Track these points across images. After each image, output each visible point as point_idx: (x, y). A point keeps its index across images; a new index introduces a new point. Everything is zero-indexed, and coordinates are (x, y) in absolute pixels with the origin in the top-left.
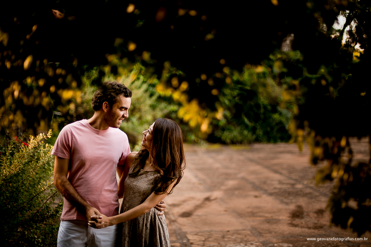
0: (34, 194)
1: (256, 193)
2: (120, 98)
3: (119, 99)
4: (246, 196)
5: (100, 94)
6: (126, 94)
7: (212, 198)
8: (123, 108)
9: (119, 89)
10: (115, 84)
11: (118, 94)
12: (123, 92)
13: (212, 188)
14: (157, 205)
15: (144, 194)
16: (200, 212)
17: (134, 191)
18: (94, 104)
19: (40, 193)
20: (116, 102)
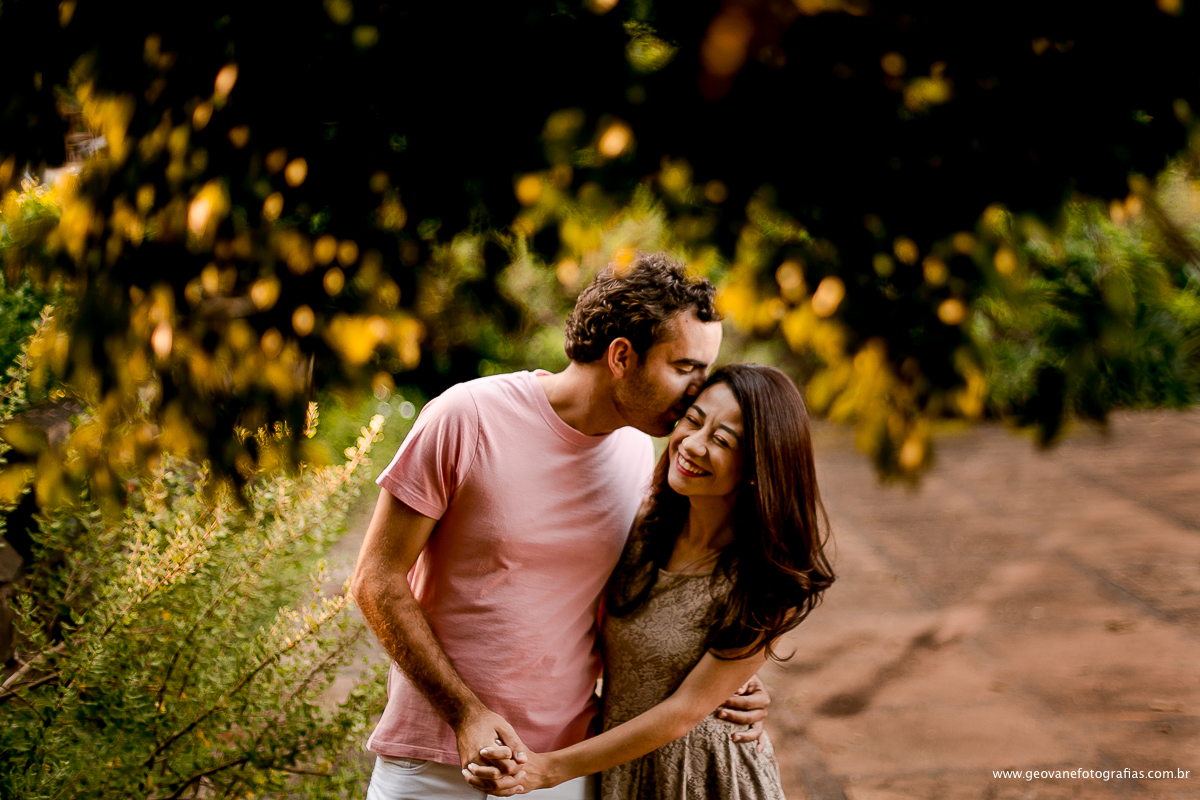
0: (256, 661)
1: (1115, 614)
2: (678, 324)
3: (673, 329)
4: (1075, 627)
5: (602, 305)
6: (704, 311)
7: (945, 634)
8: (686, 362)
9: (678, 287)
10: (664, 268)
11: (670, 309)
12: (693, 299)
13: (941, 595)
14: (727, 705)
15: (674, 668)
16: (895, 695)
17: (635, 655)
18: (576, 339)
19: (278, 656)
20: (664, 338)
